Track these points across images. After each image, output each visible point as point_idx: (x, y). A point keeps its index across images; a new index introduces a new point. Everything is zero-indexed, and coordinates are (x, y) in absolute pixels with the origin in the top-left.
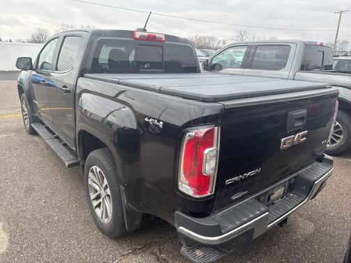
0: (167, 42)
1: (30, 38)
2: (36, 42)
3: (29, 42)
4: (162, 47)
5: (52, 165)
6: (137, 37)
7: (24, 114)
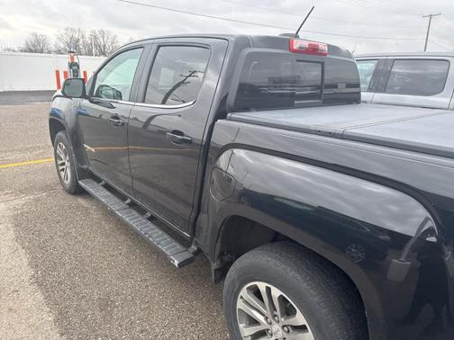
0: (328, 56)
1: (23, 46)
2: (31, 51)
3: (21, 51)
4: (323, 64)
5: (124, 250)
6: (295, 48)
7: (59, 162)
